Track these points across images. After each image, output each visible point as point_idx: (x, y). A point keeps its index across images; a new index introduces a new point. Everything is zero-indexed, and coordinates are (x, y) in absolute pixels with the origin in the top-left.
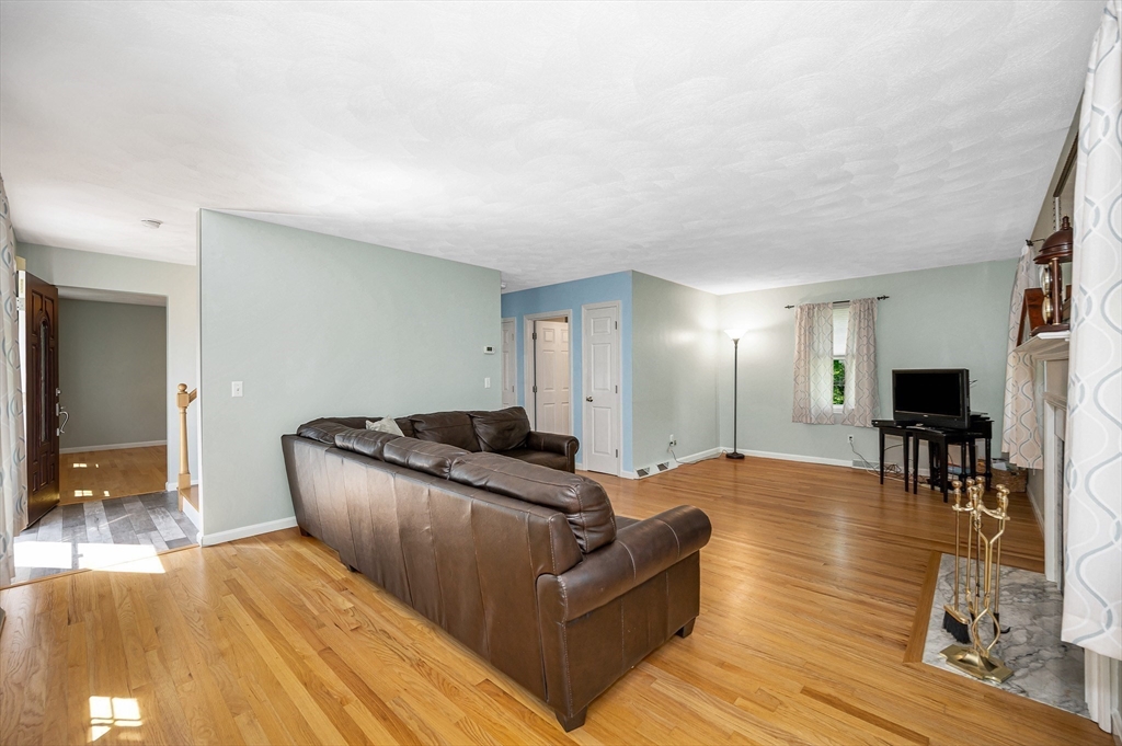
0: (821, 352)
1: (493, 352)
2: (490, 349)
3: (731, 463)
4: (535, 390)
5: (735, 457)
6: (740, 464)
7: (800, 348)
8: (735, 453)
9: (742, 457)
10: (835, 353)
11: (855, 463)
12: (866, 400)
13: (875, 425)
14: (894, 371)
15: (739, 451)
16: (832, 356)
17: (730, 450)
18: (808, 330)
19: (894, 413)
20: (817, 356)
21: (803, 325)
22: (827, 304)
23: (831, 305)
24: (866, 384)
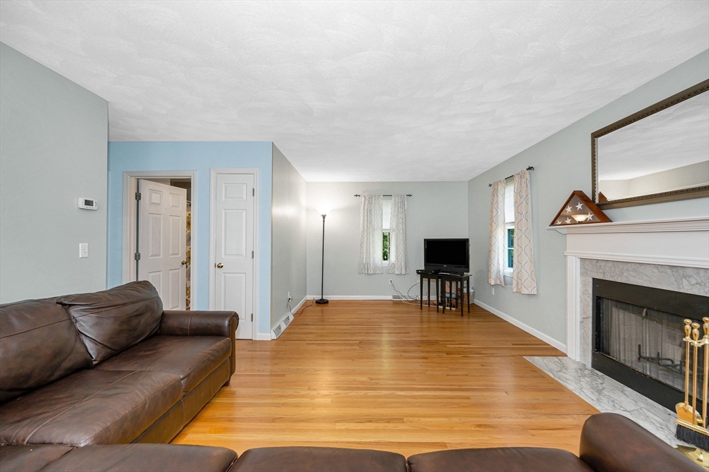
0: (375, 228)
1: (94, 207)
2: (88, 203)
3: (319, 308)
4: (137, 257)
5: (322, 302)
6: (325, 308)
7: (364, 223)
8: (322, 299)
9: (326, 302)
10: (384, 228)
11: (394, 297)
12: (402, 257)
13: (418, 273)
14: (425, 240)
15: (325, 297)
16: (382, 229)
17: (318, 297)
18: (369, 212)
19: (425, 265)
20: (374, 230)
21: (366, 208)
22: (380, 196)
23: (382, 197)
24: (401, 247)
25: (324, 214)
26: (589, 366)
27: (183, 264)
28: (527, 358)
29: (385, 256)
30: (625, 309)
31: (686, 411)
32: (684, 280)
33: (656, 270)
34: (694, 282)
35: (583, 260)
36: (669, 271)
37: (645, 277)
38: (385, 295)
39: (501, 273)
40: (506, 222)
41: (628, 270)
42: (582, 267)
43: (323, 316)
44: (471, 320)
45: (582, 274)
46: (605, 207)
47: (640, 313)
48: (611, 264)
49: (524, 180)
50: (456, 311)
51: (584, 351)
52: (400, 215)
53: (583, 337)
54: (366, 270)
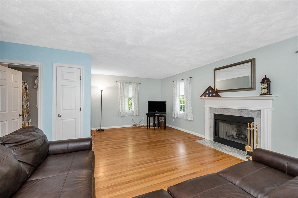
0: (125, 96)
3: (99, 133)
5: (101, 131)
6: (102, 133)
7: (120, 94)
9: (103, 130)
11: (133, 125)
12: (137, 109)
13: (146, 115)
14: (148, 101)
15: (102, 128)
16: (128, 97)
17: (100, 128)
18: (123, 89)
19: (148, 111)
20: (125, 97)
21: (121, 87)
22: (127, 83)
23: (128, 83)
24: (137, 105)
25: (102, 89)
26: (213, 141)
27: (20, 116)
28: (196, 141)
29: (130, 108)
30: (224, 122)
31: (248, 147)
32: (242, 113)
33: (234, 110)
34: (244, 113)
35: (210, 108)
36: (238, 111)
37: (231, 113)
38: (129, 125)
39: (178, 113)
40: (180, 95)
41: (226, 111)
42: (210, 110)
43: (101, 137)
44: (166, 131)
45: (210, 113)
46: (218, 92)
47: (229, 123)
48: (220, 109)
49: (188, 81)
50: (160, 128)
51: (211, 137)
52: (136, 91)
53: (210, 132)
54: (121, 115)
